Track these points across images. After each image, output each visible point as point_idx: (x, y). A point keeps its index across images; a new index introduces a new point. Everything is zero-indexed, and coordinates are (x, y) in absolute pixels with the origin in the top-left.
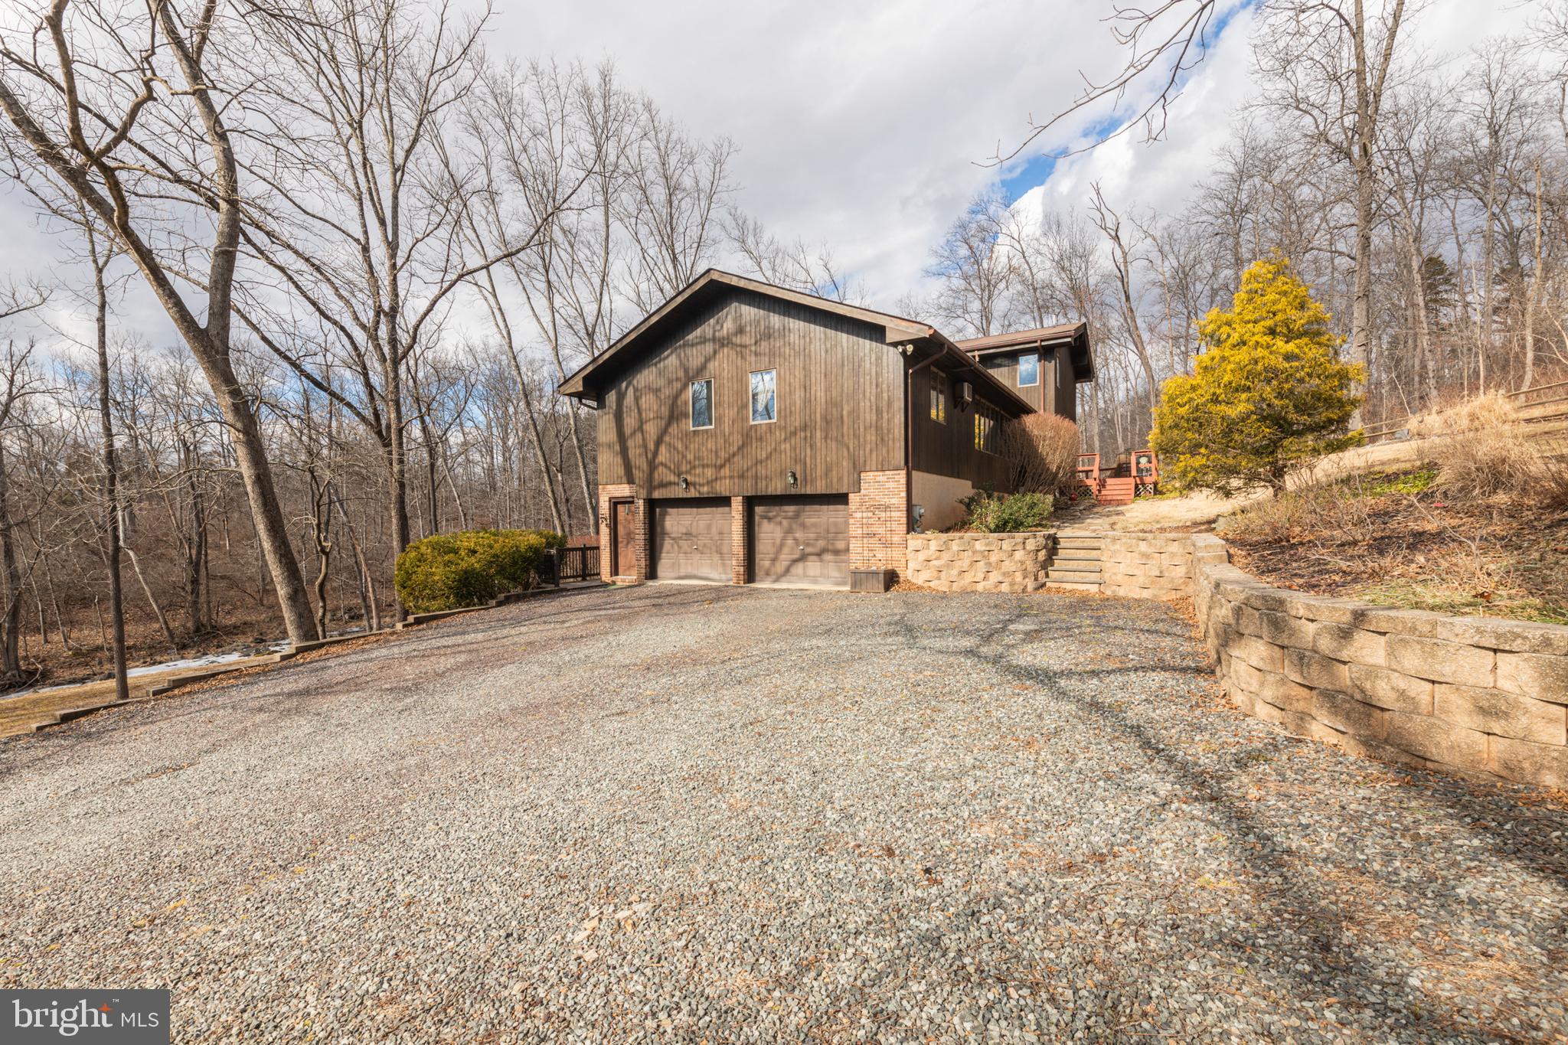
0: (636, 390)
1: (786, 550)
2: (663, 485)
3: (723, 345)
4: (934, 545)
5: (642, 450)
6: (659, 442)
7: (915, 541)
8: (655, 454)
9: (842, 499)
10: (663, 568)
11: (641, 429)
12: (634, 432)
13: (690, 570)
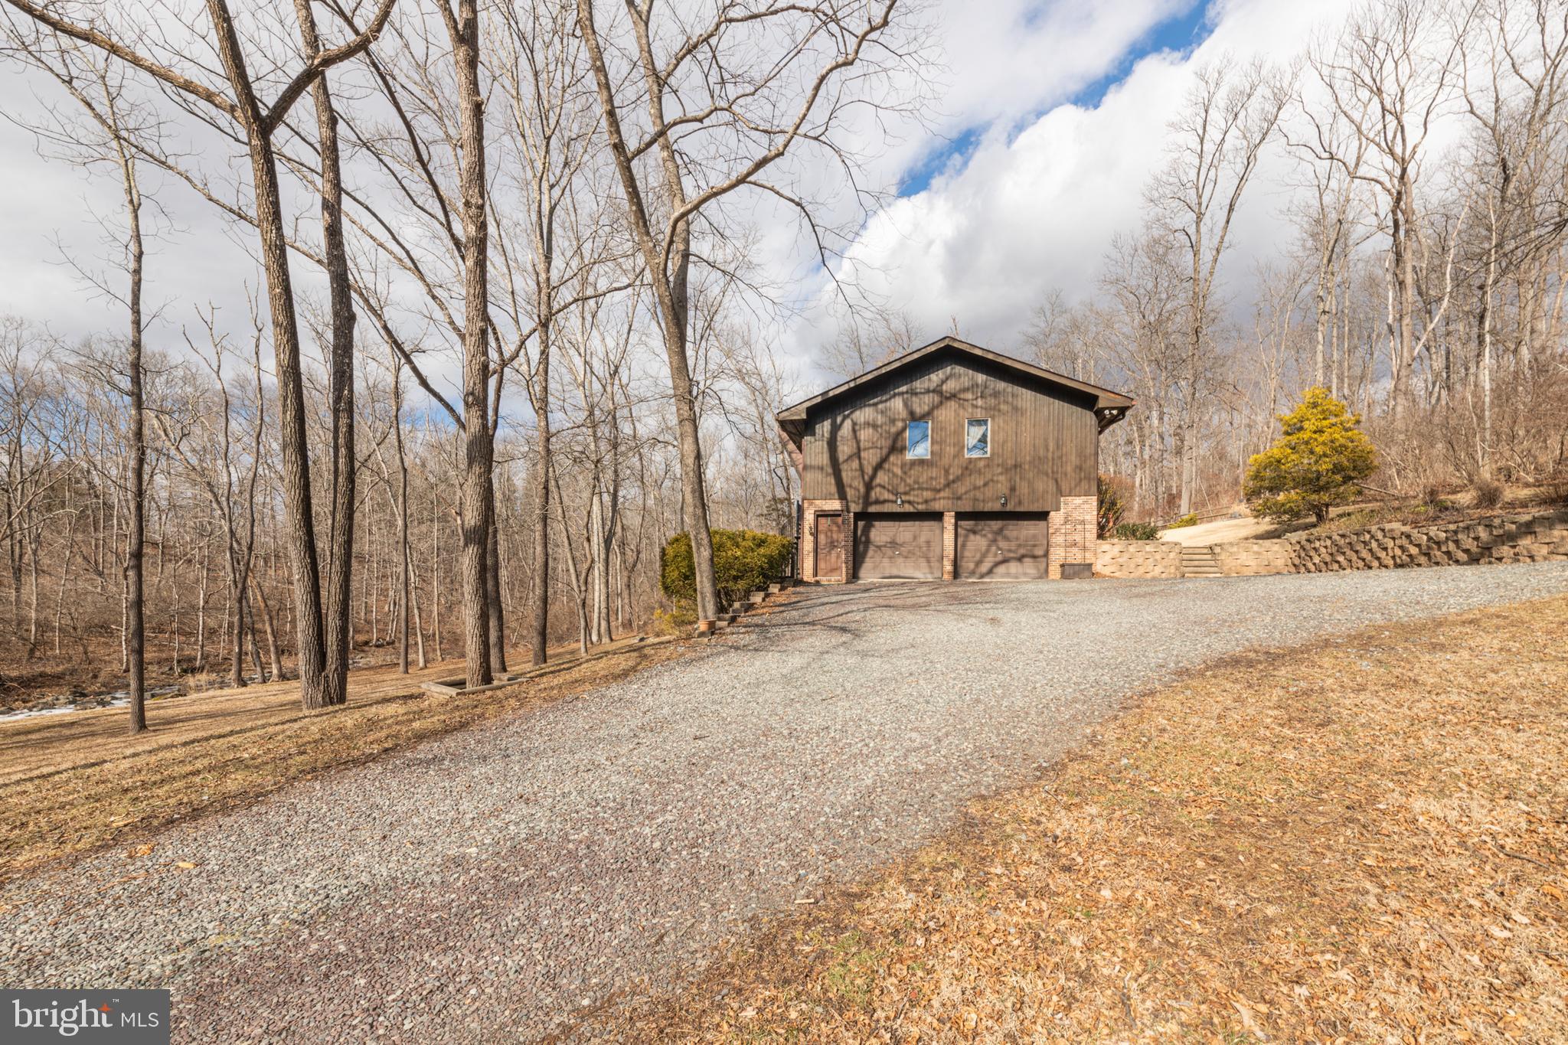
0: (854, 424)
1: (991, 555)
2: (877, 502)
3: (948, 399)
4: (1117, 549)
5: (857, 473)
6: (878, 467)
7: (1105, 546)
8: (873, 477)
9: (1043, 516)
10: (863, 573)
11: (858, 454)
12: (850, 458)
13: (895, 572)
